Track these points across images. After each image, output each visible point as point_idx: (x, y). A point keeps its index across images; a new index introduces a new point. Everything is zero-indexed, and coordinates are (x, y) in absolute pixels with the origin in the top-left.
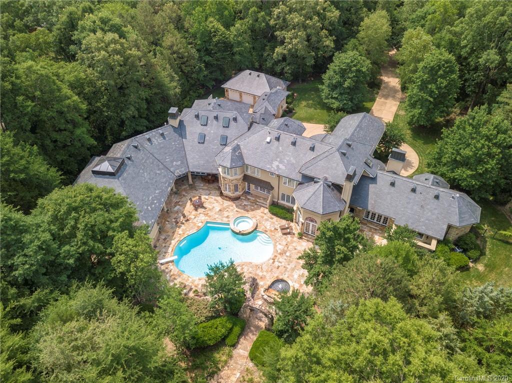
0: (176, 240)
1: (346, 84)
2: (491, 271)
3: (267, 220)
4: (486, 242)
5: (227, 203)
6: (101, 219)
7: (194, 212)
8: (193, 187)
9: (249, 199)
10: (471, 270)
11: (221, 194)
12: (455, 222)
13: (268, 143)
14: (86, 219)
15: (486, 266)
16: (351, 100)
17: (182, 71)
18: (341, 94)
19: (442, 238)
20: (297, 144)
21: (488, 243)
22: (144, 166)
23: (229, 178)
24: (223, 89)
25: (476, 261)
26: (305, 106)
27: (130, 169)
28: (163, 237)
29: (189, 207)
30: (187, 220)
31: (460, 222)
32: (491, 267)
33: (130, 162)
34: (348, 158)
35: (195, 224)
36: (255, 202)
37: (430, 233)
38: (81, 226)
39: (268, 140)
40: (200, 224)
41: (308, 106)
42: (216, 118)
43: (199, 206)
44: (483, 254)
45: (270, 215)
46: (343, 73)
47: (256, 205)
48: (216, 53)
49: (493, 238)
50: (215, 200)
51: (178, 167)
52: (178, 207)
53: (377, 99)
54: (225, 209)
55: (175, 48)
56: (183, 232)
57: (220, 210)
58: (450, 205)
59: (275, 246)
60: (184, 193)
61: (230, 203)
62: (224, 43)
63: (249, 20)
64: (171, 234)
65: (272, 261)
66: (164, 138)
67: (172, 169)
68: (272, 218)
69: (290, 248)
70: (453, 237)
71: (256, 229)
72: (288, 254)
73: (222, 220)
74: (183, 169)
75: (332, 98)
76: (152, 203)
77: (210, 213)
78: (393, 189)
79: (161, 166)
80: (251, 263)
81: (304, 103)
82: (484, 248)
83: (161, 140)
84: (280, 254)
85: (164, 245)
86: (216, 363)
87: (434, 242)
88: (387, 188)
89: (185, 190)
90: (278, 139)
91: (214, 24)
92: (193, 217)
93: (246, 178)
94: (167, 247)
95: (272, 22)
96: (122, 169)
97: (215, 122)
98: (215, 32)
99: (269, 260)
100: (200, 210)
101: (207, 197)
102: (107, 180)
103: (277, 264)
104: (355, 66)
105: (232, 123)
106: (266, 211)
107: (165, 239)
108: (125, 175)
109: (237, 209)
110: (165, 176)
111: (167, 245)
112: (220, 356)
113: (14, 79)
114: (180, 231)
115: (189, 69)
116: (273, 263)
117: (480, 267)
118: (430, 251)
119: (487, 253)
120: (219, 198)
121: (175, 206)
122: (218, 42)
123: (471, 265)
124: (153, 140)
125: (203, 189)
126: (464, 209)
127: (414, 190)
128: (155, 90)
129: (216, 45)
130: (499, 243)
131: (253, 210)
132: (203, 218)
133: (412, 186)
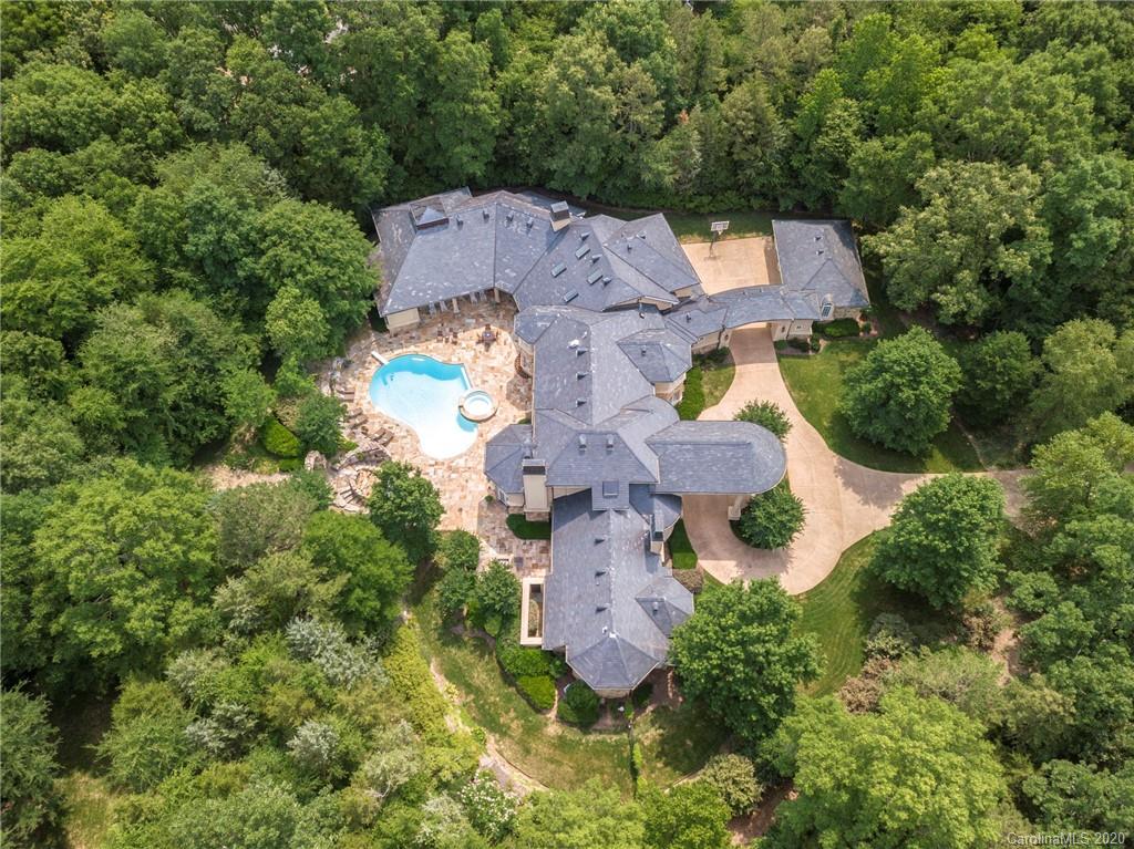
0: (417, 349)
2: (554, 746)
3: (503, 427)
4: (617, 733)
5: (510, 369)
7: (473, 342)
10: (540, 717)
12: (574, 652)
13: (570, 347)
15: (561, 737)
19: (546, 648)
20: (582, 380)
21: (615, 738)
22: (468, 244)
24: (772, 226)
25: (561, 719)
26: (843, 363)
27: (443, 236)
28: (414, 335)
30: (455, 343)
32: (561, 745)
33: (455, 227)
35: (453, 354)
39: (574, 343)
40: (455, 360)
42: (594, 262)
43: (485, 340)
44: (585, 729)
47: (523, 402)
49: (632, 744)
50: (509, 354)
51: (508, 279)
52: (473, 321)
54: (498, 371)
56: (435, 350)
57: (493, 368)
58: (593, 633)
59: (460, 456)
61: (512, 372)
64: (423, 339)
65: (433, 462)
66: (528, 232)
67: (498, 275)
69: (467, 474)
71: (479, 422)
72: (454, 476)
73: (475, 378)
74: (509, 286)
76: (424, 291)
77: (481, 361)
79: (491, 261)
80: (418, 442)
82: (600, 731)
83: (522, 230)
84: (450, 468)
85: (402, 342)
87: (534, 641)
88: (590, 537)
90: (580, 354)
94: (400, 346)
96: (436, 228)
97: (589, 265)
99: (432, 459)
101: (509, 341)
105: (600, 284)
107: (412, 338)
108: (431, 237)
109: (505, 385)
111: (404, 344)
114: (433, 345)
117: (553, 730)
118: (519, 640)
120: (514, 355)
121: (473, 318)
123: (552, 715)
127: (599, 573)
131: (513, 403)
132: (468, 356)
133: (604, 569)
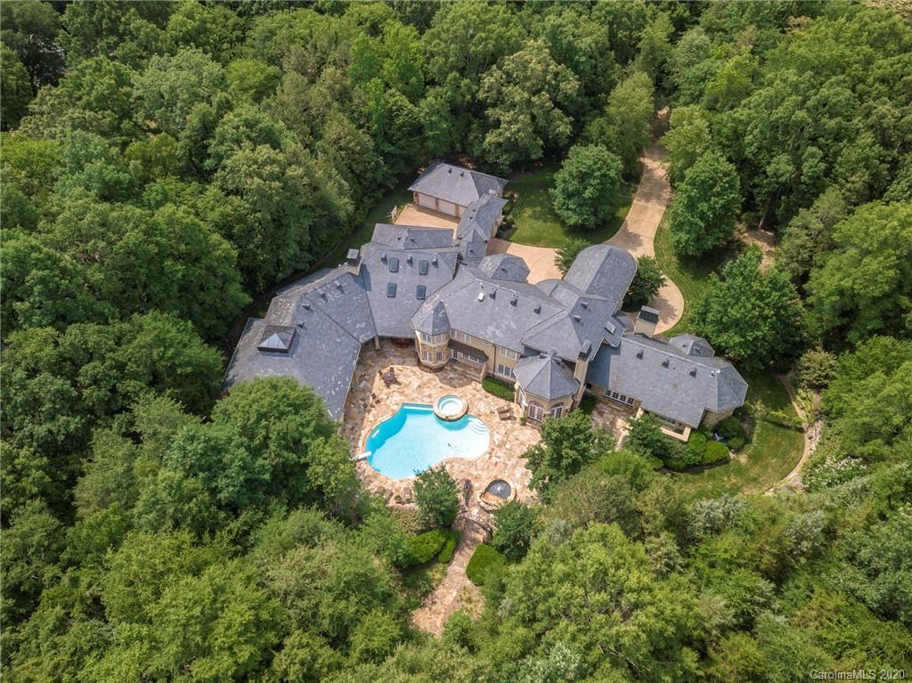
0: (367, 429)
1: (587, 194)
2: (755, 463)
3: (480, 399)
4: (754, 425)
5: (428, 376)
6: (293, 425)
7: (386, 390)
8: (380, 353)
9: (456, 370)
10: (731, 462)
11: (419, 364)
12: (713, 405)
13: (481, 301)
14: (277, 427)
15: (750, 457)
16: (595, 214)
17: (352, 172)
18: (580, 205)
19: (696, 426)
20: (518, 303)
21: (757, 427)
22: (320, 334)
23: (429, 344)
24: (412, 192)
25: (738, 451)
26: (530, 216)
27: (304, 342)
28: (351, 426)
29: (378, 382)
30: (378, 402)
31: (719, 405)
32: (755, 459)
33: (302, 331)
34: (582, 325)
35: (388, 407)
36: (464, 374)
37: (683, 420)
38: (273, 436)
39: (481, 297)
40: (395, 407)
41: (535, 217)
42: (410, 262)
43: (391, 380)
44: (748, 441)
45: (483, 392)
46: (583, 177)
47: (464, 379)
48: (399, 139)
49: (764, 419)
50: (412, 371)
51: (363, 330)
52: (364, 382)
53: (635, 201)
54: (425, 384)
55: (342, 143)
56: (374, 419)
57: (419, 386)
58: (708, 385)
59: (492, 436)
60: (370, 362)
61: (431, 376)
62: (411, 125)
63: (446, 91)
64: (359, 422)
65: (488, 456)
66: (343, 292)
67: (355, 335)
68: (486, 397)
69: (511, 437)
70: (712, 421)
71: (466, 413)
72: (508, 446)
73: (423, 400)
74: (369, 333)
75: (568, 209)
76: (336, 386)
77: (407, 391)
78: (640, 361)
79: (341, 332)
80: (462, 459)
81: (528, 211)
82: (752, 433)
83: (338, 295)
84: (498, 446)
85: (352, 437)
86: (429, 581)
87: (687, 431)
88: (634, 361)
89: (371, 357)
90: (493, 296)
91: (397, 98)
92: (385, 397)
93: (452, 344)
94: (356, 440)
95: (481, 95)
96: (295, 342)
97: (408, 267)
98: (398, 110)
99: (484, 455)
100: (394, 387)
101: (400, 367)
102: (277, 358)
103: (494, 459)
104: (599, 169)
105: (432, 268)
106: (479, 386)
107: (352, 429)
108: (299, 350)
109: (440, 384)
110: (347, 346)
111: (356, 436)
112: (434, 574)
113: (158, 239)
114: (370, 417)
115: (361, 167)
116: (490, 458)
117: (743, 459)
118: (681, 442)
119: (754, 439)
120: (416, 369)
121: (361, 382)
122: (403, 125)
123: (732, 456)
124: (328, 295)
125: (394, 356)
126: (726, 389)
127: (666, 365)
128: (319, 211)
129: (399, 129)
130: (770, 426)
131: (461, 386)
132: (397, 397)
133: (664, 360)
